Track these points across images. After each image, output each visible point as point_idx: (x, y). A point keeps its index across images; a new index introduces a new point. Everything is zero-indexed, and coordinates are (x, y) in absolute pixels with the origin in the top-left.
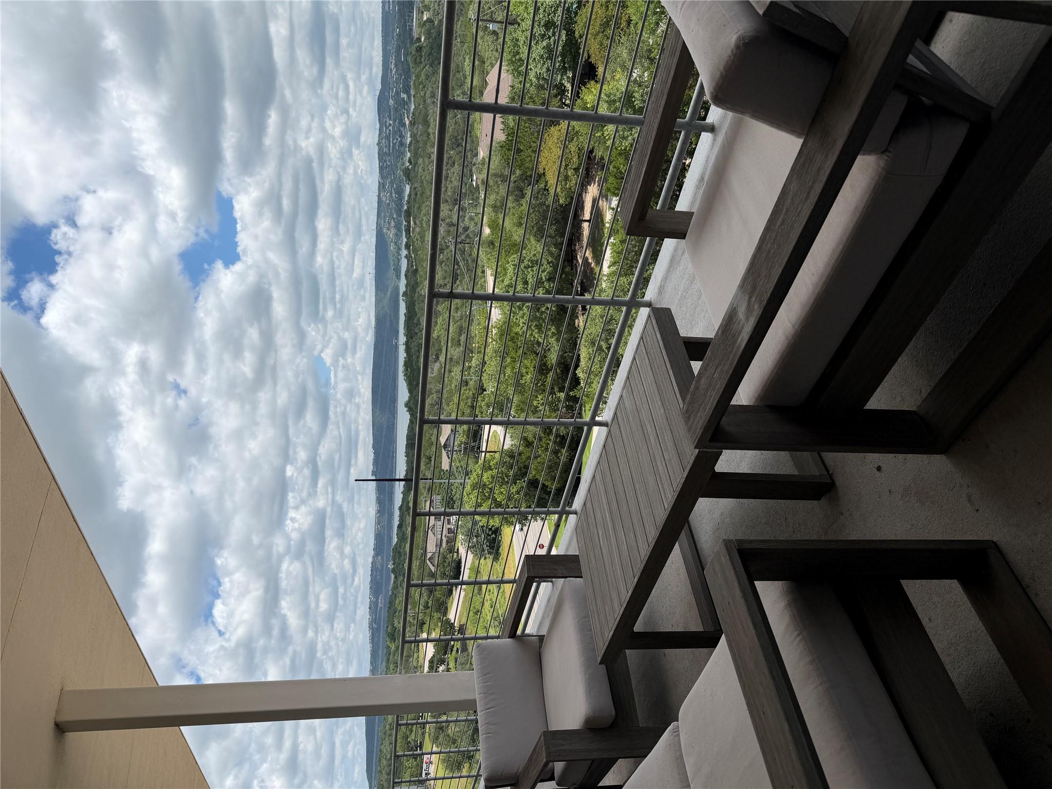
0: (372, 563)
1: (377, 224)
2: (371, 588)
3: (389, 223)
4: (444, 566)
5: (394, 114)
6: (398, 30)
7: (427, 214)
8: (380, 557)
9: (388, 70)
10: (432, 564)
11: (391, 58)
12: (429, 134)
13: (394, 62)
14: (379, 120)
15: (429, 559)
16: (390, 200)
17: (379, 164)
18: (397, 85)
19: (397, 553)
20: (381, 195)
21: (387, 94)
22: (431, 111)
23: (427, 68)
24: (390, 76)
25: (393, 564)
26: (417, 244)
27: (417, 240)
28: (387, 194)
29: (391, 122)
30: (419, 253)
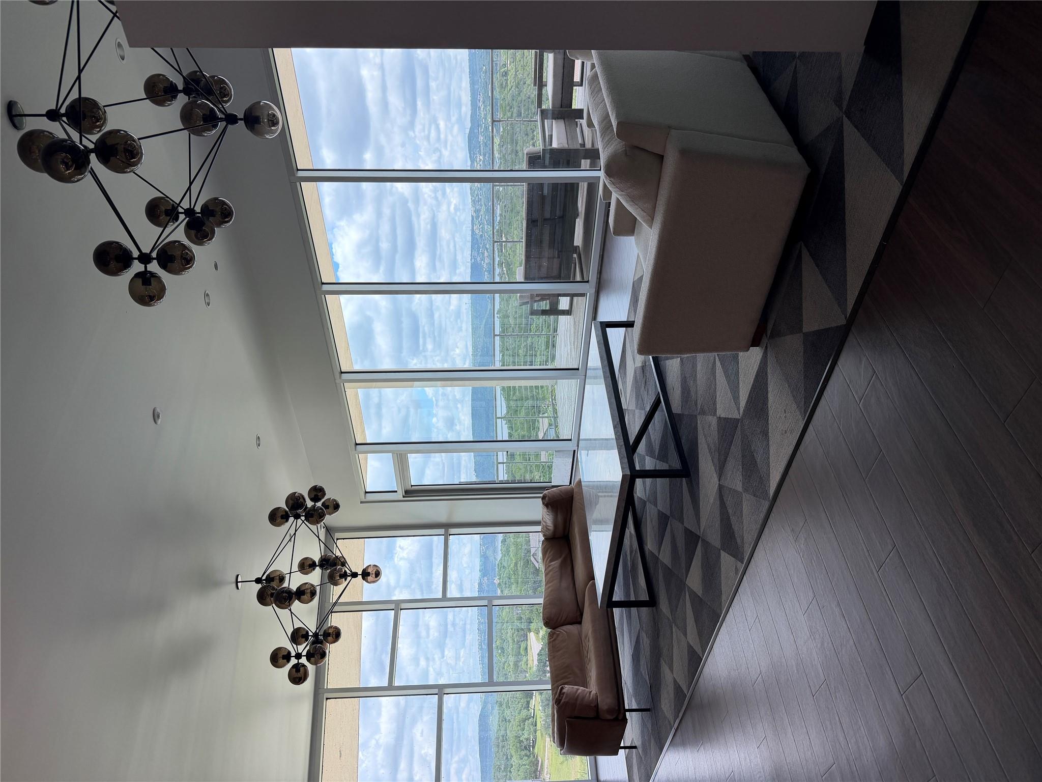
1: (471, 255)
3: (483, 254)
5: (483, 149)
6: (484, 68)
7: (517, 228)
8: (486, 578)
9: (477, 108)
10: (536, 560)
11: (479, 97)
12: (517, 152)
13: (481, 99)
14: (470, 157)
15: (533, 555)
16: (482, 232)
17: (472, 199)
18: (485, 122)
19: (502, 568)
20: (475, 228)
21: (476, 131)
22: (518, 130)
23: (513, 89)
24: (478, 114)
25: (499, 579)
26: (509, 258)
27: (509, 254)
28: (479, 226)
29: (481, 158)
30: (511, 267)
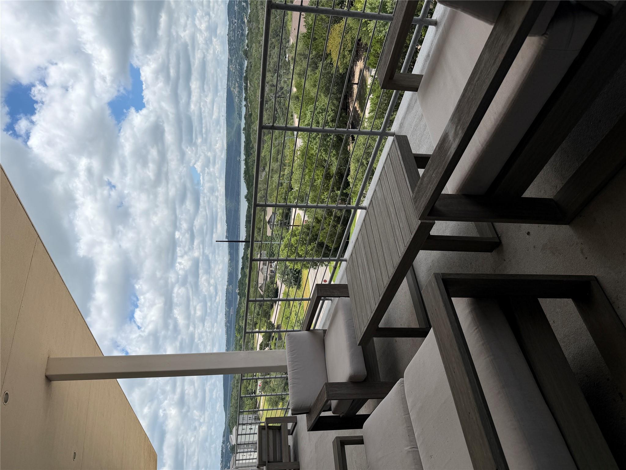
0: (227, 289)
1: (227, 85)
2: (226, 303)
3: (235, 85)
4: (268, 291)
5: (237, 16)
7: (258, 79)
8: (231, 286)
10: (261, 290)
12: (259, 29)
14: (229, 19)
15: (260, 288)
16: (235, 70)
17: (229, 48)
19: (241, 284)
20: (230, 67)
21: (233, 4)
22: (261, 14)
25: (239, 290)
26: (252, 98)
27: (252, 95)
28: (233, 66)
29: (236, 21)
30: (253, 103)
